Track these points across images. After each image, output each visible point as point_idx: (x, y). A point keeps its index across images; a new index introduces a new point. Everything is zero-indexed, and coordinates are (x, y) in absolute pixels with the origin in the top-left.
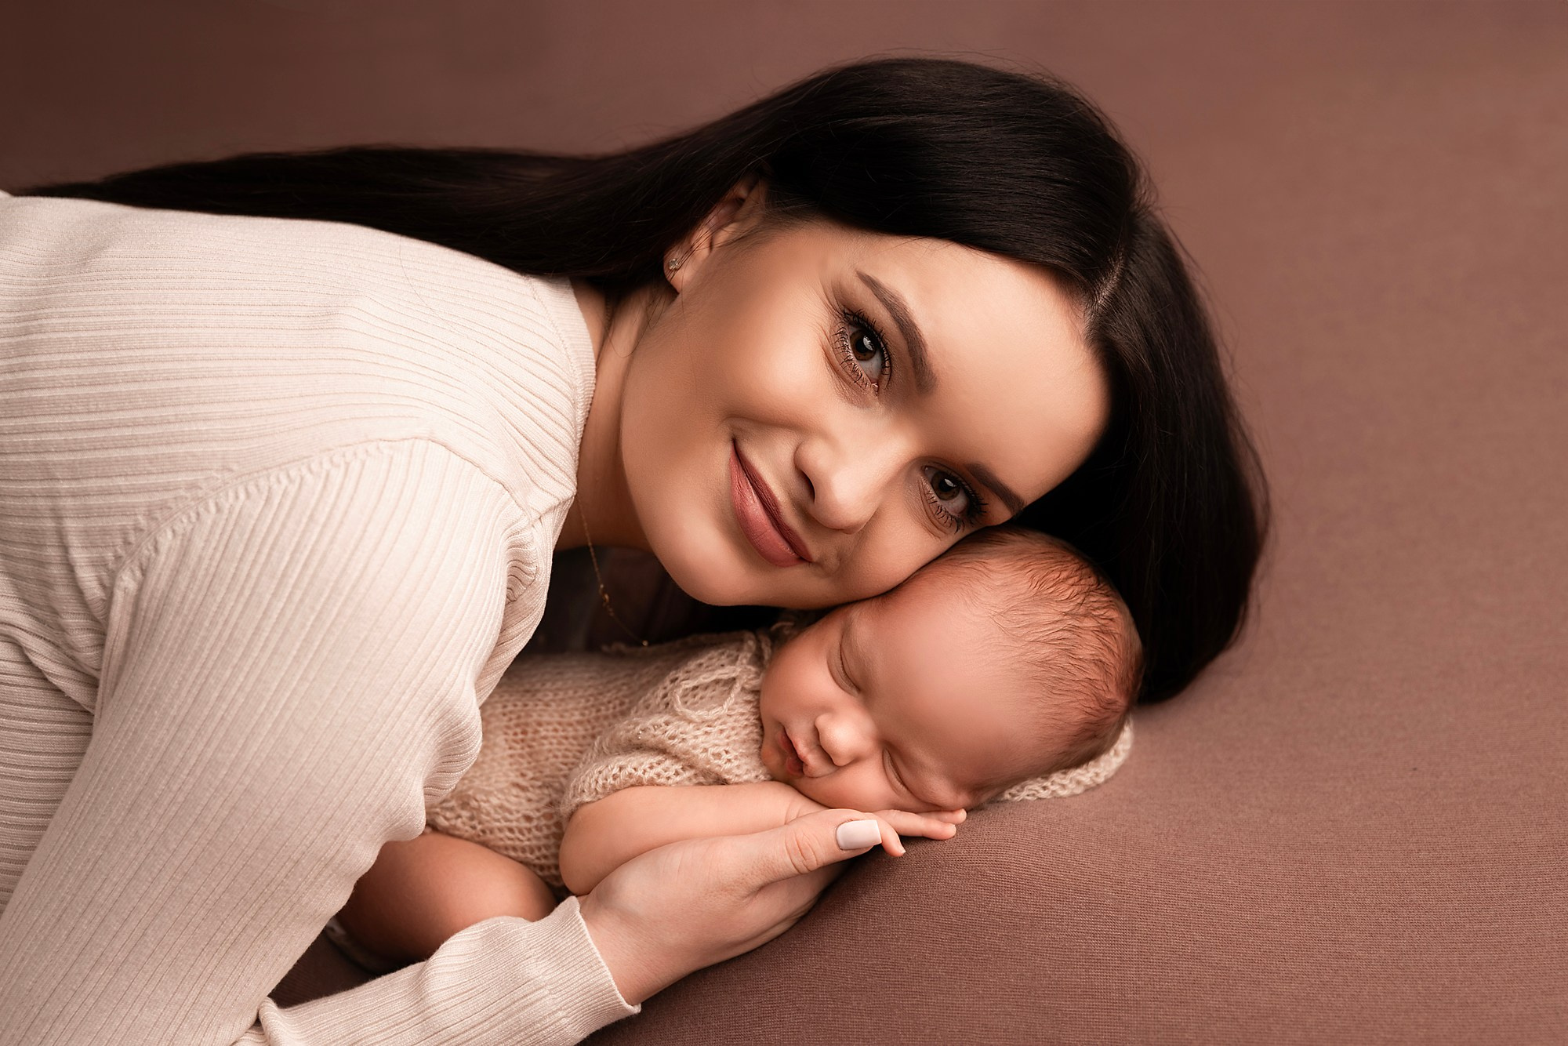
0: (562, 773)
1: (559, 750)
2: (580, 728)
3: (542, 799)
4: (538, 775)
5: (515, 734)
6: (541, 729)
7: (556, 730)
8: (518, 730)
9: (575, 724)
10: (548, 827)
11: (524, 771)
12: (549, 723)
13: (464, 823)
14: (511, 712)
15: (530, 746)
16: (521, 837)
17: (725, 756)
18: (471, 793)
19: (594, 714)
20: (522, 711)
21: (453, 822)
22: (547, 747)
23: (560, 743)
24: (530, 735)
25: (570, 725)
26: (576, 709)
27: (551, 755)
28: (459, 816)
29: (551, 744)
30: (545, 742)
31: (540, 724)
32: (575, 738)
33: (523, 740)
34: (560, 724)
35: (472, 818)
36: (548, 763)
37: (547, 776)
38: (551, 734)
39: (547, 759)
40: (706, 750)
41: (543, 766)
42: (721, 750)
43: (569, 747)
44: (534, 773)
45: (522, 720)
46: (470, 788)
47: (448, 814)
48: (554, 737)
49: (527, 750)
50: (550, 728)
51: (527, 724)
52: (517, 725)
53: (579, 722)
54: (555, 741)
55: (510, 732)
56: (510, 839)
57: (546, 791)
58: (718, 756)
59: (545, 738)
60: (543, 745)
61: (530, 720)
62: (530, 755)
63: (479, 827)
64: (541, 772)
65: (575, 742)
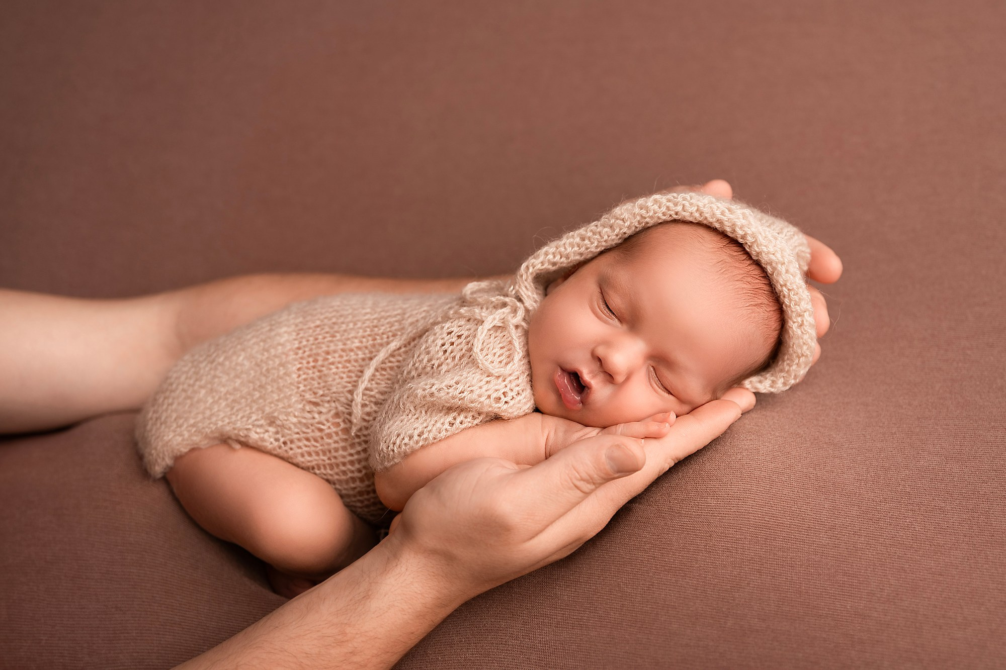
0: (347, 389)
1: (344, 373)
2: (360, 353)
3: (330, 411)
4: (326, 392)
5: (308, 363)
6: (329, 357)
7: (341, 356)
8: (311, 360)
9: (355, 349)
10: (337, 433)
11: (315, 391)
12: (335, 352)
13: (270, 437)
14: (305, 346)
15: (320, 371)
16: (315, 444)
17: (504, 399)
18: (276, 414)
19: (371, 342)
20: (313, 344)
21: (262, 435)
22: (334, 370)
23: (344, 367)
24: (320, 363)
25: (351, 350)
26: (356, 338)
27: (337, 377)
28: (267, 431)
29: (337, 368)
30: (332, 367)
31: (328, 353)
32: (356, 361)
33: (314, 367)
34: (343, 350)
35: (277, 433)
36: (335, 383)
37: (334, 393)
38: (338, 359)
39: (334, 380)
40: (489, 397)
41: (331, 385)
42: (500, 394)
43: (353, 368)
44: (324, 391)
45: (314, 351)
46: (275, 410)
47: (258, 430)
48: (339, 363)
49: (318, 374)
50: (336, 355)
51: (318, 354)
52: (309, 356)
53: (359, 348)
54: (340, 366)
55: (304, 362)
56: (306, 446)
57: (333, 405)
58: (498, 399)
59: (333, 363)
60: (330, 369)
61: (320, 351)
62: (320, 377)
63: (282, 440)
64: (329, 389)
65: (356, 364)
